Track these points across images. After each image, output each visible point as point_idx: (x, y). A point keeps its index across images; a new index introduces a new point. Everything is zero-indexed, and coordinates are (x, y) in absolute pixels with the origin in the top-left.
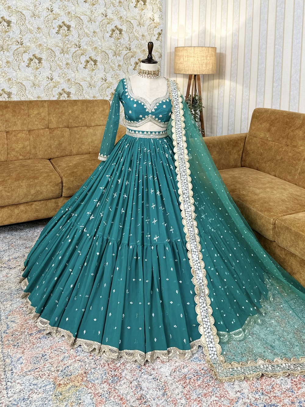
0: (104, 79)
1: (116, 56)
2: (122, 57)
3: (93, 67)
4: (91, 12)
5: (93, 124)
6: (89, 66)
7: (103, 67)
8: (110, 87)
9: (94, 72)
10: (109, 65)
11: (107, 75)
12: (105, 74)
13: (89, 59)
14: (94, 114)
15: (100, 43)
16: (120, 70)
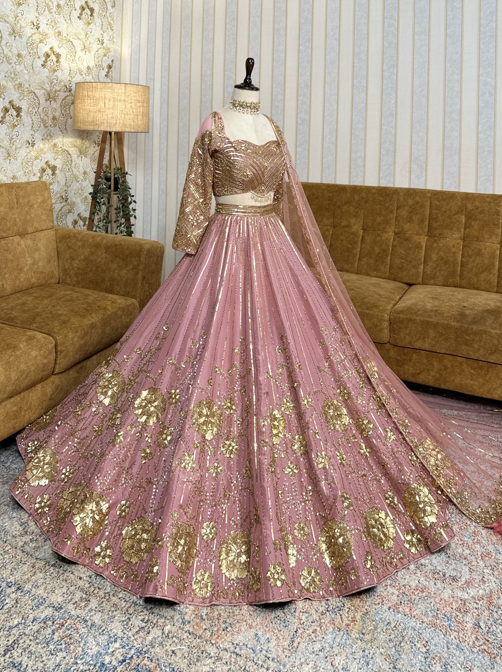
0: (30, 142)
1: (51, 101)
2: (59, 102)
3: (15, 120)
4: (16, 18)
5: (30, 230)
6: (7, 118)
7: (30, 120)
8: (40, 157)
9: (16, 129)
10: (39, 117)
11: (36, 134)
12: (33, 133)
13: (8, 106)
14: (30, 209)
15: (26, 77)
16: (55, 126)
